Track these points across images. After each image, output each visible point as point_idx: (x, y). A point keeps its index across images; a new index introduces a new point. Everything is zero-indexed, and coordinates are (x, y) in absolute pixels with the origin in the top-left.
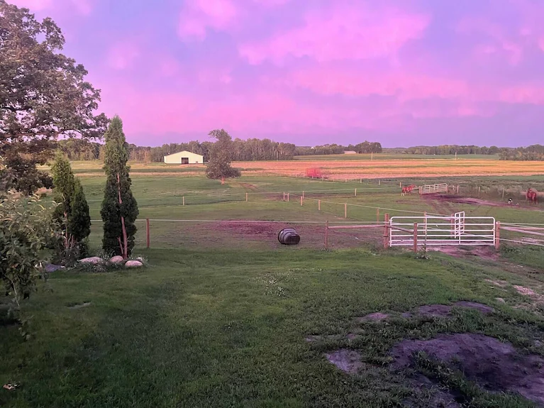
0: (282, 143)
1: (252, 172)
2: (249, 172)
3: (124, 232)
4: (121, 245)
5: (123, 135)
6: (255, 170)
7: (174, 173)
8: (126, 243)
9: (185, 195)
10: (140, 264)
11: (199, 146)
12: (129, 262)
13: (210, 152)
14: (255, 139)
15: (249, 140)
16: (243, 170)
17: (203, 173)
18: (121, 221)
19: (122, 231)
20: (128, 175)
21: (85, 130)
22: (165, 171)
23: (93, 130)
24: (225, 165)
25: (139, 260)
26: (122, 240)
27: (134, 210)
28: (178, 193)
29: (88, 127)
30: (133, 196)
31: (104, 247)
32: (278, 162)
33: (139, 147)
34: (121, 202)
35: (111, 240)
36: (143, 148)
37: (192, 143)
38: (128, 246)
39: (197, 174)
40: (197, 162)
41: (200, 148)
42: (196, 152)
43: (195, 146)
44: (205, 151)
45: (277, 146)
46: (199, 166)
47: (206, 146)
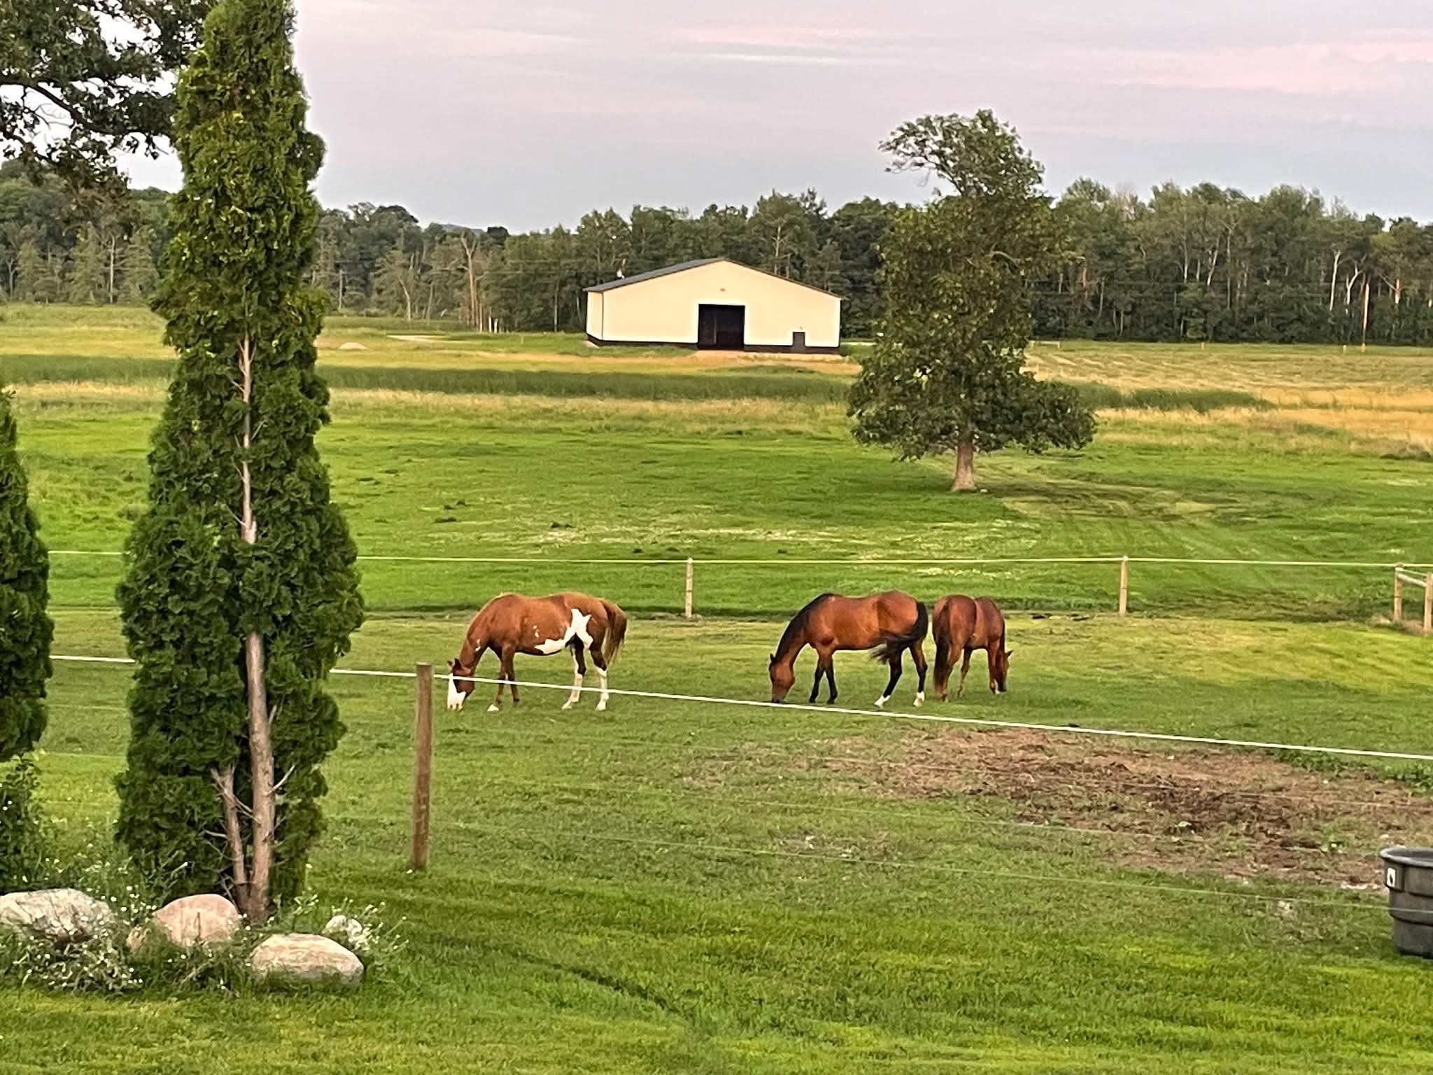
0: (1403, 227)
1: (1175, 416)
2: (1152, 415)
3: (260, 737)
4: (234, 826)
5: (292, 83)
6: (1202, 402)
7: (648, 406)
8: (264, 816)
9: (698, 552)
10: (349, 964)
11: (822, 227)
12: (275, 940)
13: (894, 266)
14: (1209, 192)
15: (1167, 198)
16: (1114, 400)
17: (837, 410)
18: (242, 661)
19: (246, 727)
20: (306, 357)
21: (94, 86)
22: (587, 386)
23: (136, 85)
24: (987, 360)
25: (341, 938)
26: (246, 794)
27: (332, 591)
28: (658, 534)
29: (108, 70)
30: (335, 498)
31: (127, 830)
32: (1364, 356)
33: (435, 229)
34: (250, 536)
35: (173, 789)
36: (457, 233)
37: (777, 207)
38: (278, 834)
39: (795, 414)
40: (799, 336)
41: (829, 245)
42: (795, 267)
43: (797, 227)
44: (855, 267)
45: (1366, 240)
46: (811, 361)
47: (865, 228)
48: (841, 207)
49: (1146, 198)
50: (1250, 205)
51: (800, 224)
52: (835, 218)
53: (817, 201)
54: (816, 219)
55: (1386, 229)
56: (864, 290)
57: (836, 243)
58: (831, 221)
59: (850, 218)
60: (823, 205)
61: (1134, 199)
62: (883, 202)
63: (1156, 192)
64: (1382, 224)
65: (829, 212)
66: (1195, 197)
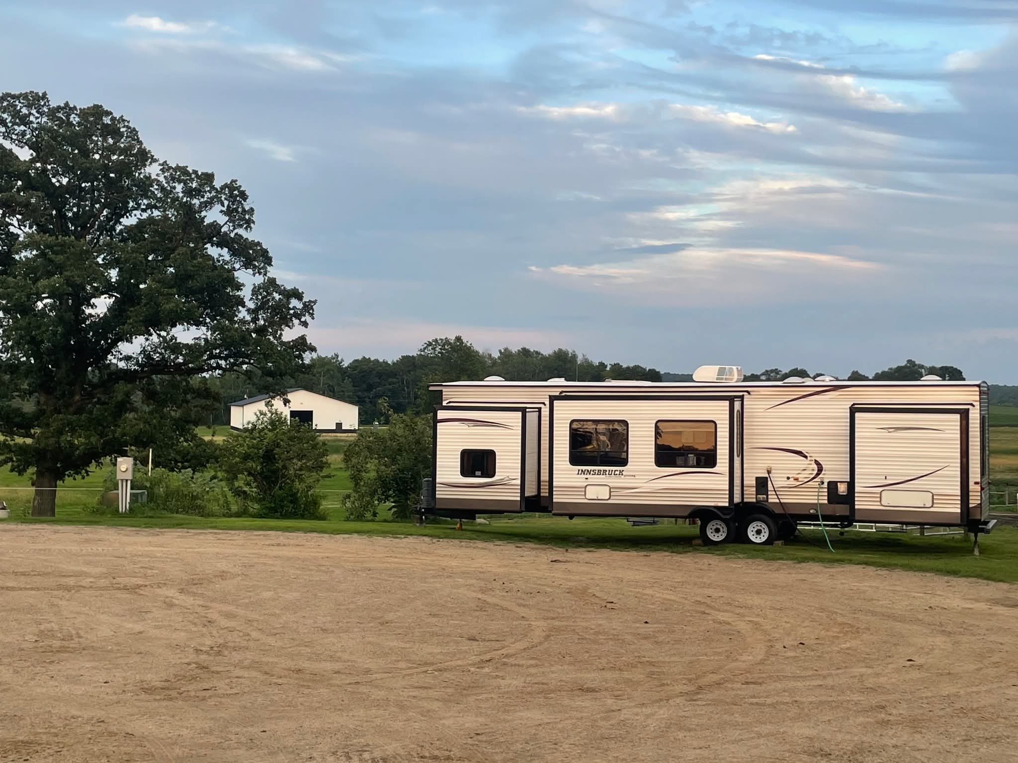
40: (339, 425)
41: (347, 381)
42: (330, 391)
43: (332, 372)
44: (359, 391)
45: (599, 374)
46: (347, 436)
47: (363, 372)
48: (351, 361)
49: (496, 355)
50: (544, 358)
51: (333, 371)
52: (348, 367)
53: (339, 359)
54: (339, 368)
55: (608, 369)
56: (364, 401)
57: (350, 380)
58: (347, 368)
59: (356, 366)
60: (342, 360)
61: (490, 355)
62: (372, 359)
63: (500, 351)
64: (606, 366)
65: (346, 364)
66: (519, 354)
